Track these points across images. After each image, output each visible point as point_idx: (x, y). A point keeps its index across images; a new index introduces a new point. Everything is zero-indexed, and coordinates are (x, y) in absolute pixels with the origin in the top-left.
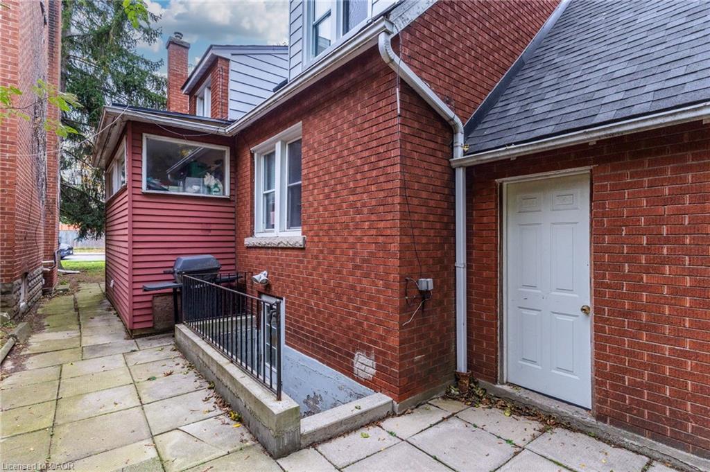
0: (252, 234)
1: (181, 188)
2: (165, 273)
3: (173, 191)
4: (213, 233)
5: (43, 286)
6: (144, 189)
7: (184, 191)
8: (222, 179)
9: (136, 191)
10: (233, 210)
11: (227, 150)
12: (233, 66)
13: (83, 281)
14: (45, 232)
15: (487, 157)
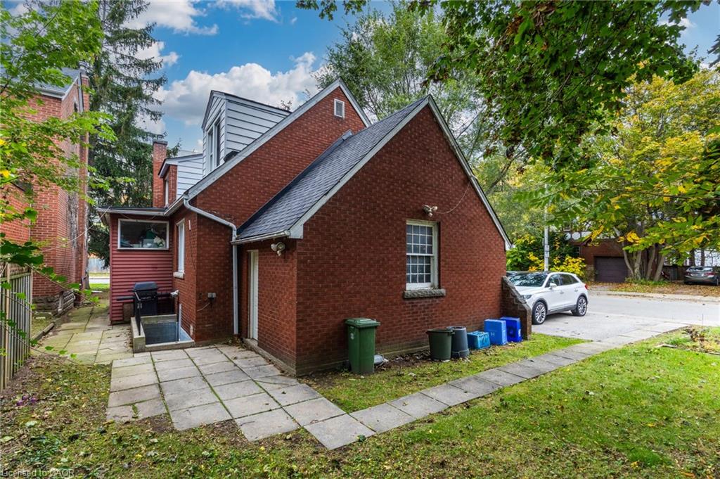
0: (177, 270)
1: (141, 245)
2: (129, 291)
3: (136, 247)
4: (158, 269)
5: (75, 300)
6: (119, 248)
7: (142, 247)
8: (165, 239)
9: (114, 249)
10: (170, 256)
11: (168, 223)
12: (179, 169)
13: (103, 298)
14: (76, 265)
15: (245, 241)
